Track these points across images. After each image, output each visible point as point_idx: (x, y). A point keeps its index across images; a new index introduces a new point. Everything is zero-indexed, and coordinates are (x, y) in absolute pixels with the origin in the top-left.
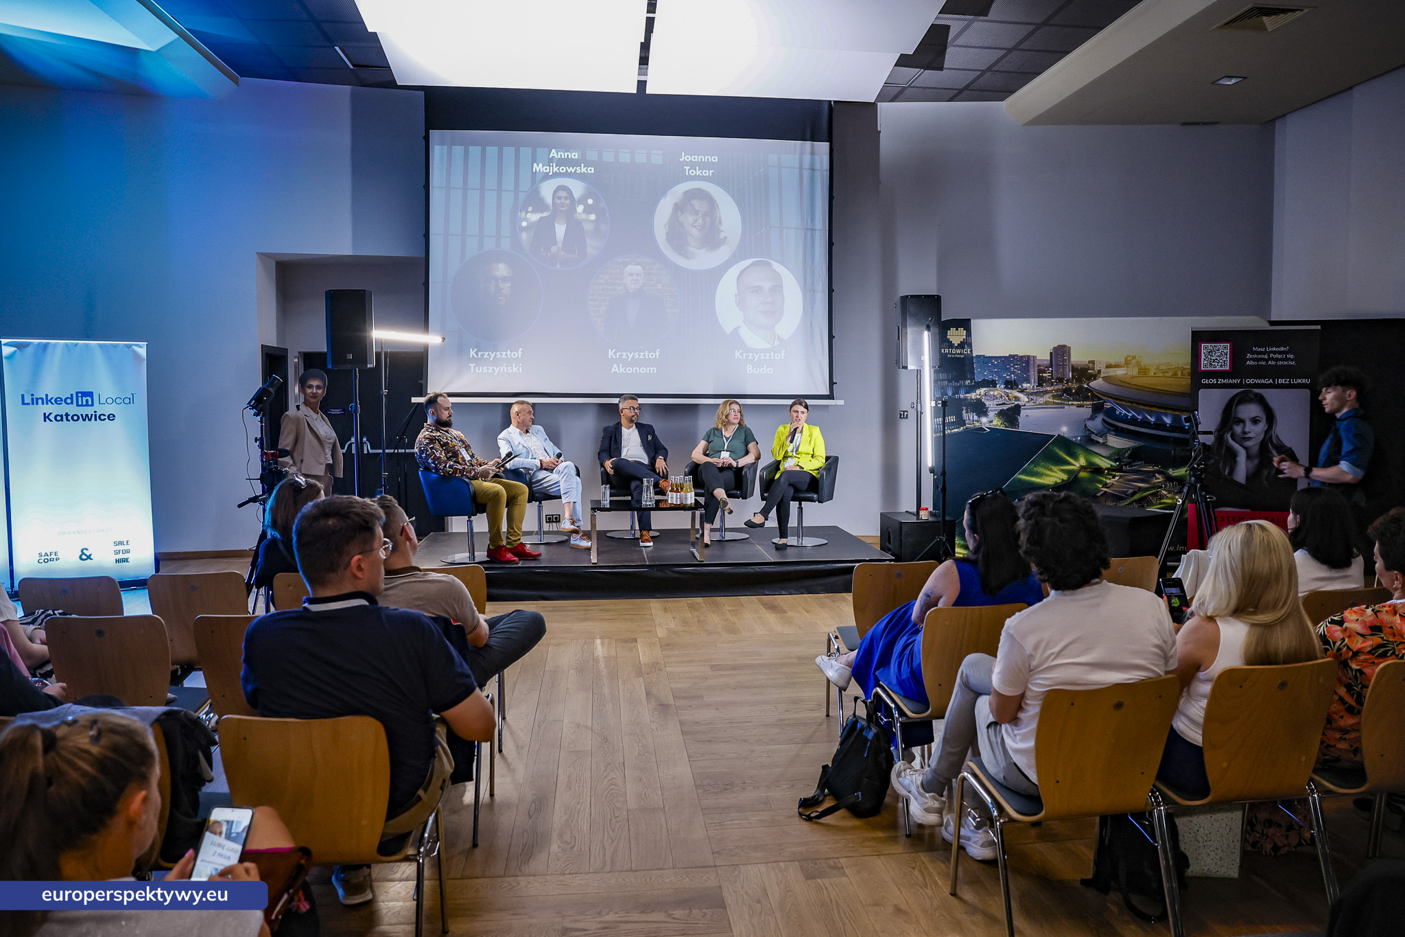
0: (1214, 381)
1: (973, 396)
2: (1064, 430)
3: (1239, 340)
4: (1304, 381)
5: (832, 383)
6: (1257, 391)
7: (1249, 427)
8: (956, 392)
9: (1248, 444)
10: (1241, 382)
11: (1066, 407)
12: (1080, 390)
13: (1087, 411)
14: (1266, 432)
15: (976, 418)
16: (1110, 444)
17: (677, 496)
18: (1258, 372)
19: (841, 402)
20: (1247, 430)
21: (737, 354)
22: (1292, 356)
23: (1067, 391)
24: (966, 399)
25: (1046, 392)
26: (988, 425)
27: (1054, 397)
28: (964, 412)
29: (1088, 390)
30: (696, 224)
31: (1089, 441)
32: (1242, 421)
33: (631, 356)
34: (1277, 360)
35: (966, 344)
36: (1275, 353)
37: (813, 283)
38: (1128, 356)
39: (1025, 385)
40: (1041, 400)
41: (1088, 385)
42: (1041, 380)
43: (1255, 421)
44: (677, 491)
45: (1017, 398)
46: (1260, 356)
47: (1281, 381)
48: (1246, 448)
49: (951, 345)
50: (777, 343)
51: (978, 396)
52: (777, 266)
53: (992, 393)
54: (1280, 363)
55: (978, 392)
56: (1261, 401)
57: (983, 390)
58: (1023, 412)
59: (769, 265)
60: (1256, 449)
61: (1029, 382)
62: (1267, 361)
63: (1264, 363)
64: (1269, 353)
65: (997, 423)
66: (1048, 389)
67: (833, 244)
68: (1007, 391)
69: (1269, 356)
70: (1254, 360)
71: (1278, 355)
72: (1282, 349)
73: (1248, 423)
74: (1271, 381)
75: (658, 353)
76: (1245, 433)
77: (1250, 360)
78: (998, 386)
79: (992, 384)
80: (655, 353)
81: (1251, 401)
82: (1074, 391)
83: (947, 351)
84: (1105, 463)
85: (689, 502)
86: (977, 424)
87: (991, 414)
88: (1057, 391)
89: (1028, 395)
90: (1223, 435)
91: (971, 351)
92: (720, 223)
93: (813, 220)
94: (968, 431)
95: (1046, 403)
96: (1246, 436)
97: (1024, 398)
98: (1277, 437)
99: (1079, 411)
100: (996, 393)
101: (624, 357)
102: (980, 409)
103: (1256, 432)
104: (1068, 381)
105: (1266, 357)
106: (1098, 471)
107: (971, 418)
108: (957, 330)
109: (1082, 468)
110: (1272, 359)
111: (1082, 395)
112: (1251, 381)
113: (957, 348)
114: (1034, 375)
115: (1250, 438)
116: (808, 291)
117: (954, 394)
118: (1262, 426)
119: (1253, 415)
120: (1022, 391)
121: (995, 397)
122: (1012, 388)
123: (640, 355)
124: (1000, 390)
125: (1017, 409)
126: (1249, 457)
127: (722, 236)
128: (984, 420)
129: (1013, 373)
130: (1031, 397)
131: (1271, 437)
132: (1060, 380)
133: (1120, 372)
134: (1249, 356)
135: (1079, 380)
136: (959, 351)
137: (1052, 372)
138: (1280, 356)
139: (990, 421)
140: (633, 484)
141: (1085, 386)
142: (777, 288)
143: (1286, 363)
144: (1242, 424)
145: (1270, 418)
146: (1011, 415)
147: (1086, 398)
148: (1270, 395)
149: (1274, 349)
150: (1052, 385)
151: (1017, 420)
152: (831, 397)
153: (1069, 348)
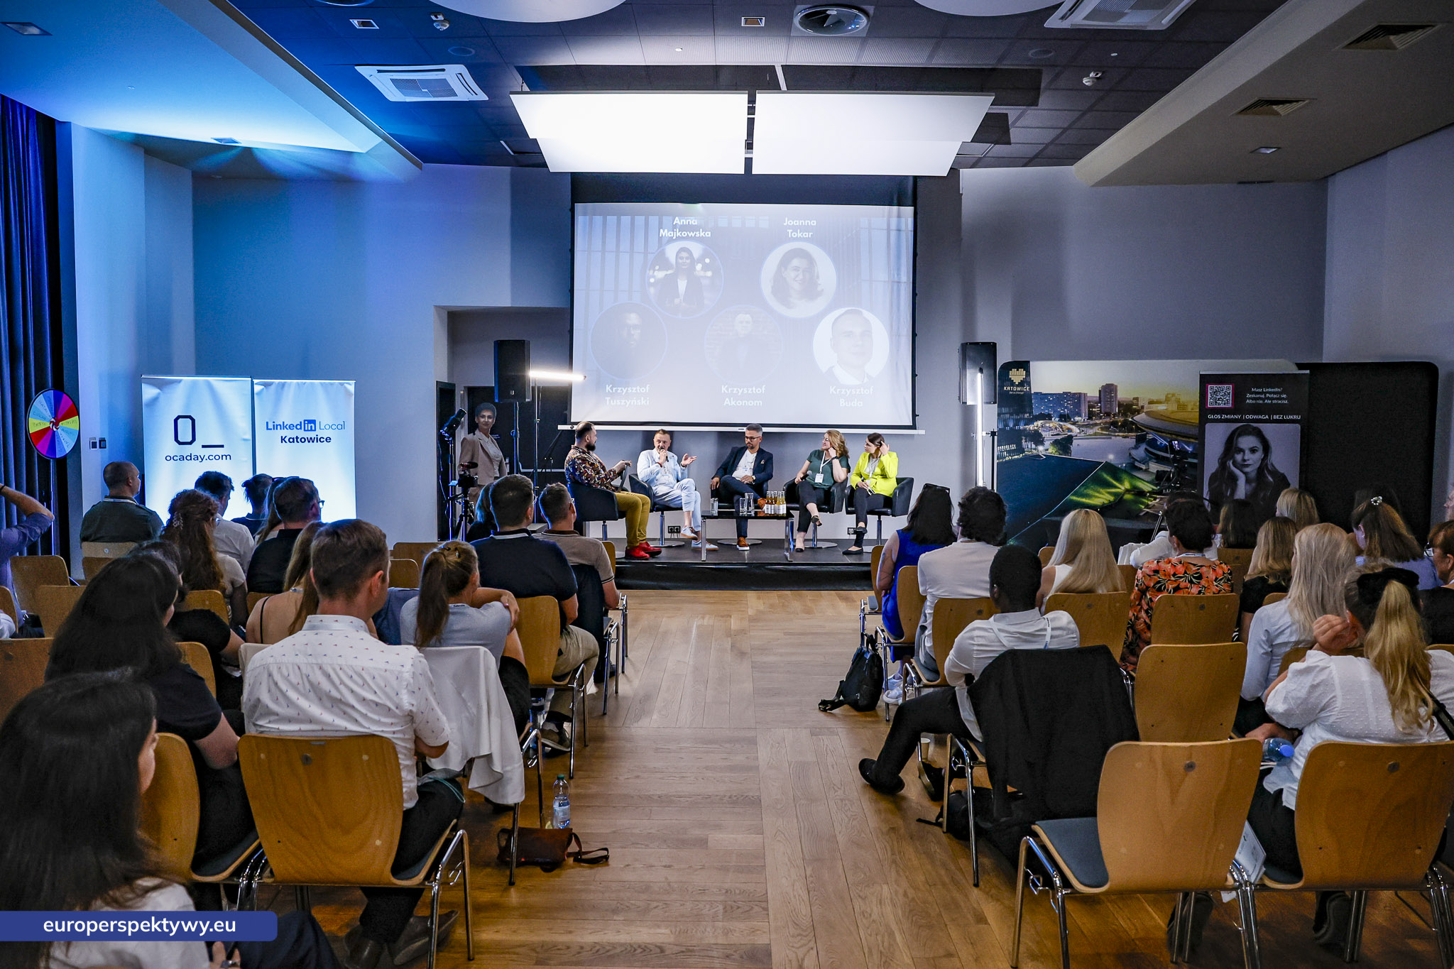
0: (1218, 416)
1: (1031, 427)
2: (1111, 457)
3: (1241, 383)
4: (1295, 417)
5: (914, 415)
6: (1255, 425)
7: (1248, 455)
8: (1017, 423)
9: (1247, 470)
10: (1242, 417)
11: (1113, 437)
12: (1125, 423)
14: (1263, 460)
15: (1033, 446)
16: (1150, 469)
17: (771, 507)
18: (1256, 409)
19: (922, 432)
20: (1246, 458)
21: (832, 390)
22: (1285, 396)
23: (1114, 424)
24: (1025, 430)
25: (1094, 425)
26: (1044, 453)
27: (1101, 429)
28: (1023, 441)
29: (1132, 423)
30: (797, 279)
31: (1132, 467)
32: (1241, 450)
33: (740, 391)
34: (1272, 399)
35: (1026, 382)
36: (1270, 393)
37: (898, 328)
38: (1168, 394)
39: (1077, 418)
40: (1091, 431)
41: (1132, 418)
42: (1091, 415)
43: (1253, 450)
44: (772, 504)
45: (1070, 430)
46: (1258, 396)
47: (1276, 417)
48: (1245, 473)
49: (1012, 384)
50: (866, 380)
51: (1036, 428)
52: (866, 314)
53: (1047, 425)
54: (1275, 402)
55: (1035, 424)
56: (1259, 433)
57: (1039, 423)
58: (1075, 442)
59: (860, 313)
60: (1253, 475)
61: (1080, 416)
62: (1264, 400)
63: (1261, 402)
64: (1265, 393)
65: (1052, 451)
66: (1096, 422)
67: (916, 294)
68: (1061, 423)
69: (1265, 395)
70: (1253, 399)
71: (1273, 395)
72: (1276, 390)
73: (1247, 452)
74: (1267, 417)
75: (763, 389)
76: (1244, 460)
77: (1249, 399)
78: (1053, 419)
79: (1048, 417)
80: (761, 388)
81: (1249, 434)
82: (1119, 424)
83: (1009, 388)
84: (1147, 487)
85: (781, 513)
86: (1034, 452)
87: (1047, 443)
88: (1106, 423)
89: (1079, 427)
90: (1226, 462)
91: (1030, 389)
92: (818, 277)
93: (899, 274)
94: (1027, 457)
95: (1094, 434)
96: (1246, 463)
97: (1075, 430)
98: (1272, 464)
99: (1124, 441)
100: (1051, 425)
101: (734, 392)
102: (1037, 438)
103: (1254, 459)
104: (1114, 415)
105: (1263, 396)
106: (1140, 493)
107: (1030, 447)
108: (1018, 370)
109: (1127, 491)
110: (1268, 398)
111: (1127, 427)
112: (1250, 417)
113: (1017, 386)
114: (1084, 409)
116: (894, 336)
117: (1015, 425)
118: (1259, 455)
119: (1252, 446)
120: (1074, 423)
121: (1050, 429)
122: (1065, 421)
123: (748, 391)
124: (1055, 422)
125: (1069, 439)
126: (1248, 481)
127: (819, 289)
128: (1041, 448)
129: (1066, 407)
130: (1082, 429)
131: (1267, 464)
132: (1107, 414)
133: (1161, 407)
134: (1248, 396)
135: (1124, 415)
136: (1019, 389)
137: (1100, 407)
138: (1275, 396)
139: (1046, 449)
140: (736, 498)
141: (1130, 419)
142: (867, 333)
143: (1280, 402)
144: (1242, 453)
145: (1266, 448)
146: (1064, 444)
147: (1131, 431)
148: (1267, 429)
149: (1270, 390)
150: (1101, 418)
151: (1069, 448)
152: (913, 427)
153: (1116, 386)
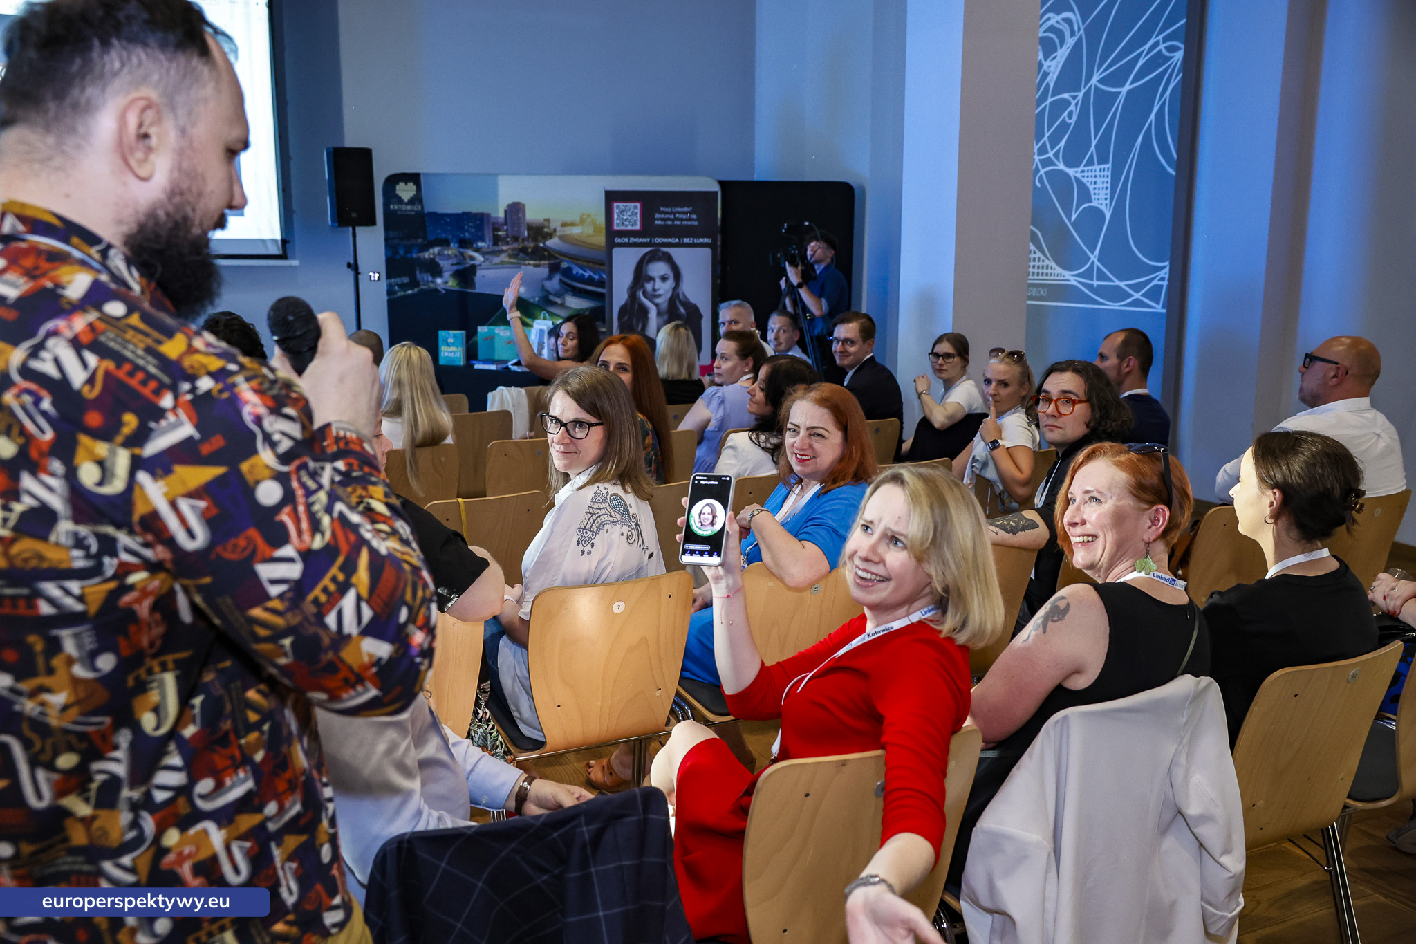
0: (626, 240)
1: (426, 255)
3: (650, 201)
4: (706, 241)
5: (284, 242)
6: (665, 249)
7: (659, 284)
8: (409, 250)
9: (658, 301)
10: (651, 241)
11: (523, 267)
12: (536, 249)
13: (544, 271)
14: (671, 289)
15: (430, 278)
16: (568, 304)
18: (666, 231)
19: (295, 263)
20: (657, 287)
22: (694, 216)
23: (523, 250)
24: (419, 258)
25: (502, 251)
26: (443, 286)
27: (510, 256)
28: (418, 272)
29: (545, 249)
31: (546, 301)
32: (651, 279)
34: (682, 220)
35: (417, 199)
36: (680, 213)
38: (583, 215)
39: (480, 244)
40: (496, 260)
41: (544, 243)
42: (497, 240)
43: (664, 279)
45: (472, 258)
46: (667, 216)
47: (686, 240)
48: (656, 305)
49: (400, 201)
51: (432, 256)
53: (446, 252)
54: (685, 223)
55: (431, 251)
56: (669, 259)
57: (436, 250)
58: (479, 273)
60: (664, 306)
61: (483, 240)
62: (673, 220)
63: (672, 223)
64: (674, 213)
65: (452, 284)
66: (505, 248)
68: (462, 250)
69: (675, 215)
70: (662, 219)
72: (686, 209)
73: (658, 280)
74: (677, 240)
76: (654, 290)
77: (658, 219)
78: (452, 245)
79: (445, 243)
81: (659, 259)
82: (530, 250)
83: (396, 207)
86: (432, 285)
87: (447, 275)
88: (514, 249)
89: (483, 254)
90: (635, 293)
91: (422, 208)
94: (422, 292)
95: (502, 263)
96: (657, 293)
97: (479, 258)
98: (684, 294)
100: (450, 252)
102: (434, 269)
103: (664, 289)
104: (524, 240)
105: (672, 217)
107: (425, 279)
108: (406, 184)
110: (678, 219)
111: (538, 254)
113: (407, 204)
114: (488, 233)
115: (659, 296)
117: (406, 253)
118: (670, 284)
119: (662, 273)
120: (478, 250)
121: (449, 257)
122: (467, 247)
124: (452, 250)
125: (473, 269)
126: (659, 314)
128: (439, 281)
129: (467, 231)
130: (487, 256)
131: (678, 295)
132: (516, 239)
133: (575, 231)
134: (657, 216)
135: (535, 239)
136: (409, 207)
137: (507, 230)
138: (684, 217)
139: (445, 282)
141: (541, 245)
143: (689, 223)
144: (652, 282)
145: (677, 276)
146: (466, 275)
147: (543, 258)
149: (679, 209)
150: (507, 243)
151: (473, 281)
152: (283, 256)
153: (524, 205)
